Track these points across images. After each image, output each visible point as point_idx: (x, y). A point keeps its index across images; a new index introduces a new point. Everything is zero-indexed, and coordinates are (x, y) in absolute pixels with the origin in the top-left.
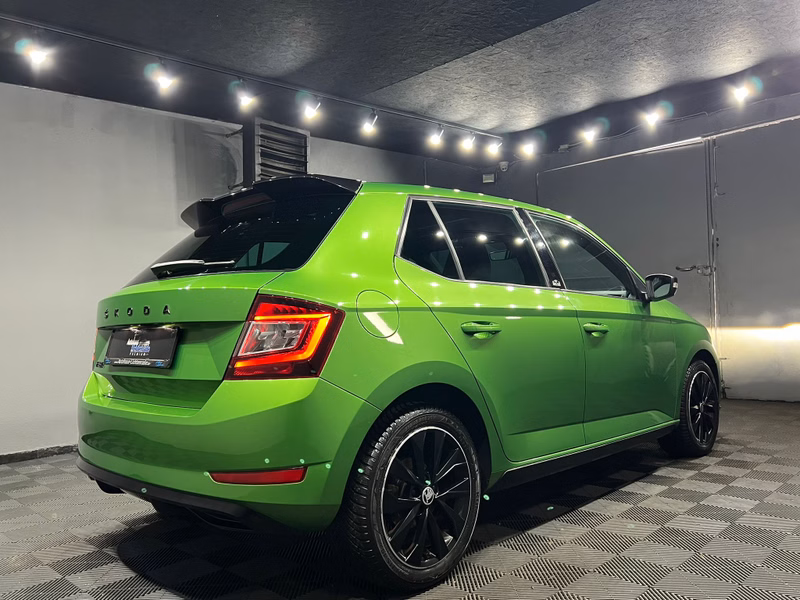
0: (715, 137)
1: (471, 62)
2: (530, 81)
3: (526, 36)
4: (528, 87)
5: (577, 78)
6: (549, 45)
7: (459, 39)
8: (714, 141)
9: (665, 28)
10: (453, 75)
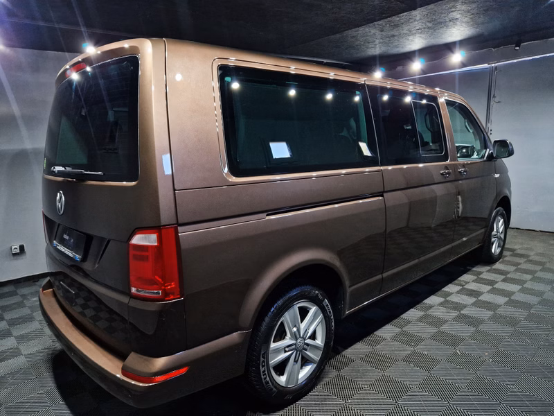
0: (497, 64)
5: (411, 38)
8: (496, 68)
9: (469, 14)
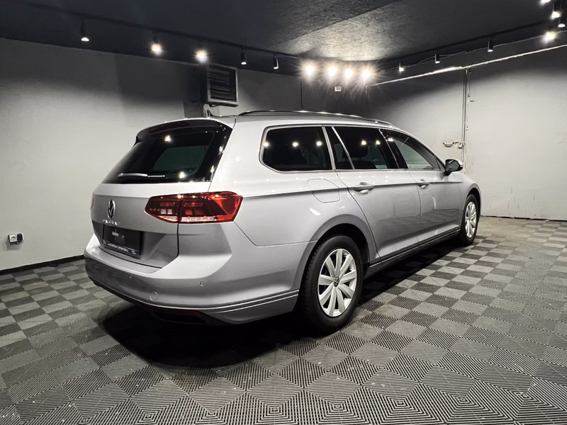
0: (470, 66)
1: (333, 29)
2: (367, 38)
3: (366, 15)
4: (365, 41)
6: (379, 19)
7: (327, 17)
8: (470, 69)
10: (322, 35)
